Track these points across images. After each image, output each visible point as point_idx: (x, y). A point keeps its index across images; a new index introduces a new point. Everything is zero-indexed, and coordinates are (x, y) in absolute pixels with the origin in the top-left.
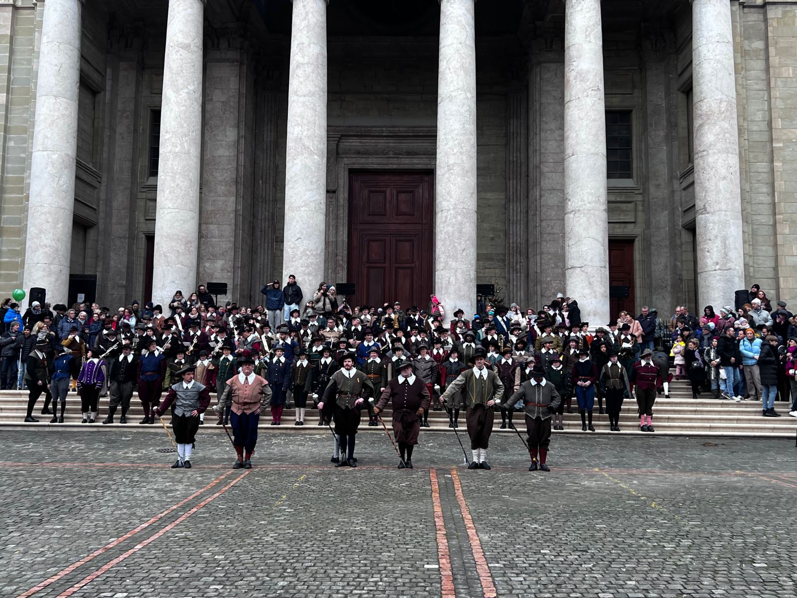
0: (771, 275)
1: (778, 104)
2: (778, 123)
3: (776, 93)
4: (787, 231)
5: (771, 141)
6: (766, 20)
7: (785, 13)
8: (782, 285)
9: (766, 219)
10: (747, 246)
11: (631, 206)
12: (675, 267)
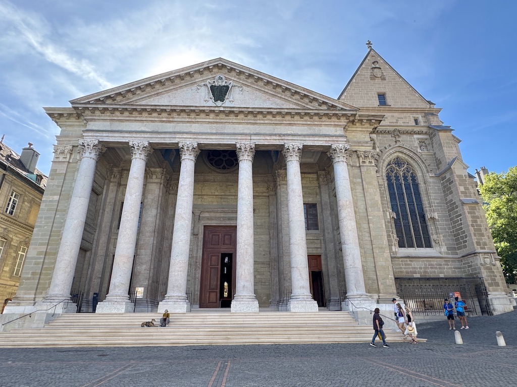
1: (368, 202)
2: (369, 209)
3: (367, 198)
5: (368, 216)
6: (361, 172)
7: (367, 169)
9: (369, 247)
10: (362, 258)
11: (319, 241)
12: (337, 267)
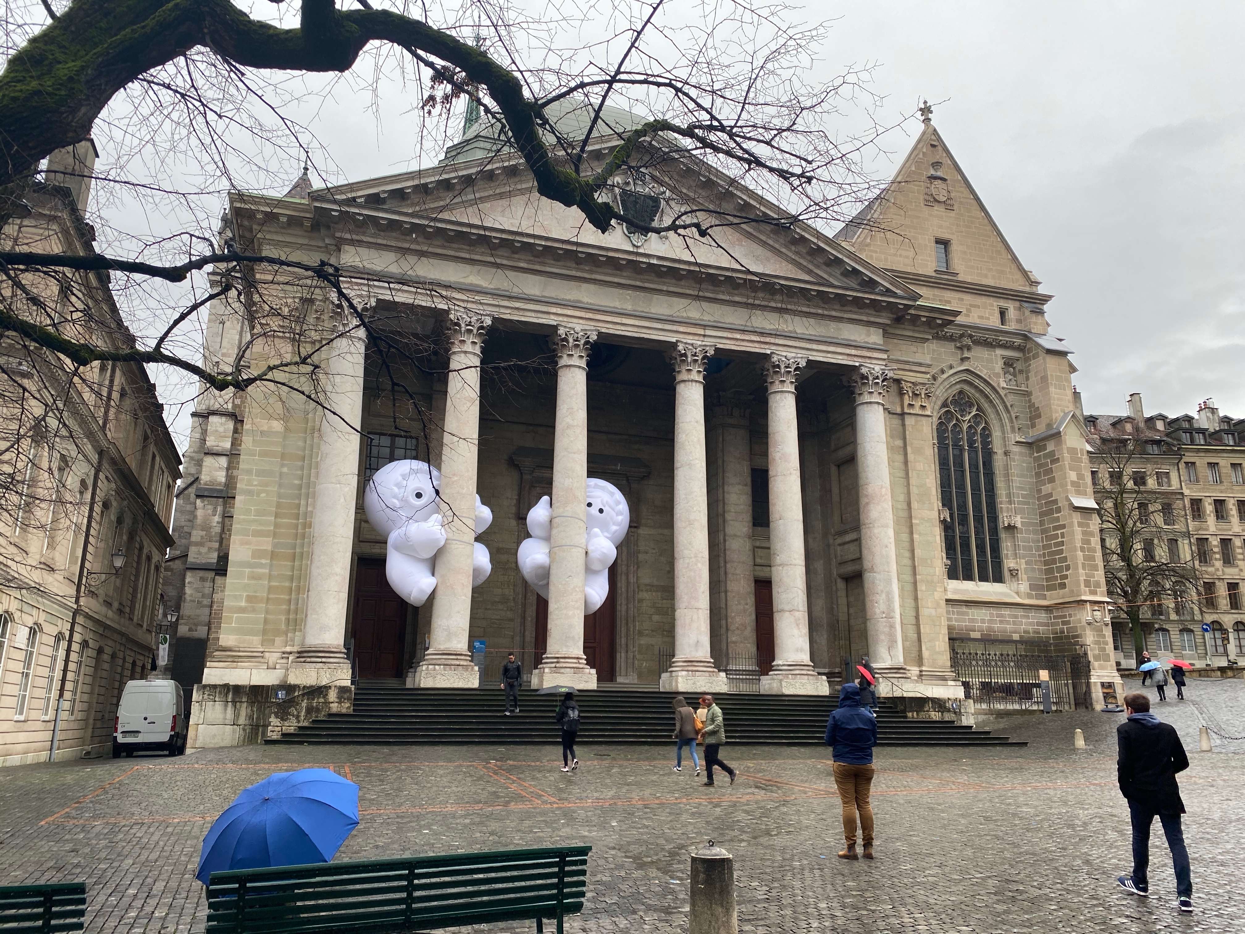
0: (914, 622)
1: (914, 490)
2: (915, 505)
3: (913, 481)
4: (924, 588)
5: (911, 517)
6: (904, 425)
7: (916, 422)
8: (922, 631)
9: (909, 578)
